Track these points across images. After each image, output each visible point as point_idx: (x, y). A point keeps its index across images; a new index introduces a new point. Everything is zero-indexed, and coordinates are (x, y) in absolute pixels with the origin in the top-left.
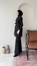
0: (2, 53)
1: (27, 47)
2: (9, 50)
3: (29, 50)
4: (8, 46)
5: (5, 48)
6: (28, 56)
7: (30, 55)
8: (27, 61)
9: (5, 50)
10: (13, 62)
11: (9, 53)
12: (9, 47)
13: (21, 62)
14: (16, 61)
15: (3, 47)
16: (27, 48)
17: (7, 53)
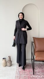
0: (2, 66)
1: (32, 58)
2: (10, 62)
3: (35, 62)
4: (9, 56)
5: (5, 60)
6: (34, 70)
7: (37, 69)
8: (33, 75)
9: (6, 62)
10: (16, 77)
11: (11, 65)
12: (10, 59)
13: (25, 77)
14: (19, 76)
15: (3, 59)
16: (33, 60)
17: (8, 65)
